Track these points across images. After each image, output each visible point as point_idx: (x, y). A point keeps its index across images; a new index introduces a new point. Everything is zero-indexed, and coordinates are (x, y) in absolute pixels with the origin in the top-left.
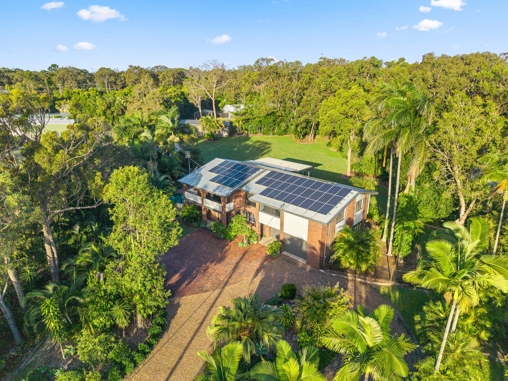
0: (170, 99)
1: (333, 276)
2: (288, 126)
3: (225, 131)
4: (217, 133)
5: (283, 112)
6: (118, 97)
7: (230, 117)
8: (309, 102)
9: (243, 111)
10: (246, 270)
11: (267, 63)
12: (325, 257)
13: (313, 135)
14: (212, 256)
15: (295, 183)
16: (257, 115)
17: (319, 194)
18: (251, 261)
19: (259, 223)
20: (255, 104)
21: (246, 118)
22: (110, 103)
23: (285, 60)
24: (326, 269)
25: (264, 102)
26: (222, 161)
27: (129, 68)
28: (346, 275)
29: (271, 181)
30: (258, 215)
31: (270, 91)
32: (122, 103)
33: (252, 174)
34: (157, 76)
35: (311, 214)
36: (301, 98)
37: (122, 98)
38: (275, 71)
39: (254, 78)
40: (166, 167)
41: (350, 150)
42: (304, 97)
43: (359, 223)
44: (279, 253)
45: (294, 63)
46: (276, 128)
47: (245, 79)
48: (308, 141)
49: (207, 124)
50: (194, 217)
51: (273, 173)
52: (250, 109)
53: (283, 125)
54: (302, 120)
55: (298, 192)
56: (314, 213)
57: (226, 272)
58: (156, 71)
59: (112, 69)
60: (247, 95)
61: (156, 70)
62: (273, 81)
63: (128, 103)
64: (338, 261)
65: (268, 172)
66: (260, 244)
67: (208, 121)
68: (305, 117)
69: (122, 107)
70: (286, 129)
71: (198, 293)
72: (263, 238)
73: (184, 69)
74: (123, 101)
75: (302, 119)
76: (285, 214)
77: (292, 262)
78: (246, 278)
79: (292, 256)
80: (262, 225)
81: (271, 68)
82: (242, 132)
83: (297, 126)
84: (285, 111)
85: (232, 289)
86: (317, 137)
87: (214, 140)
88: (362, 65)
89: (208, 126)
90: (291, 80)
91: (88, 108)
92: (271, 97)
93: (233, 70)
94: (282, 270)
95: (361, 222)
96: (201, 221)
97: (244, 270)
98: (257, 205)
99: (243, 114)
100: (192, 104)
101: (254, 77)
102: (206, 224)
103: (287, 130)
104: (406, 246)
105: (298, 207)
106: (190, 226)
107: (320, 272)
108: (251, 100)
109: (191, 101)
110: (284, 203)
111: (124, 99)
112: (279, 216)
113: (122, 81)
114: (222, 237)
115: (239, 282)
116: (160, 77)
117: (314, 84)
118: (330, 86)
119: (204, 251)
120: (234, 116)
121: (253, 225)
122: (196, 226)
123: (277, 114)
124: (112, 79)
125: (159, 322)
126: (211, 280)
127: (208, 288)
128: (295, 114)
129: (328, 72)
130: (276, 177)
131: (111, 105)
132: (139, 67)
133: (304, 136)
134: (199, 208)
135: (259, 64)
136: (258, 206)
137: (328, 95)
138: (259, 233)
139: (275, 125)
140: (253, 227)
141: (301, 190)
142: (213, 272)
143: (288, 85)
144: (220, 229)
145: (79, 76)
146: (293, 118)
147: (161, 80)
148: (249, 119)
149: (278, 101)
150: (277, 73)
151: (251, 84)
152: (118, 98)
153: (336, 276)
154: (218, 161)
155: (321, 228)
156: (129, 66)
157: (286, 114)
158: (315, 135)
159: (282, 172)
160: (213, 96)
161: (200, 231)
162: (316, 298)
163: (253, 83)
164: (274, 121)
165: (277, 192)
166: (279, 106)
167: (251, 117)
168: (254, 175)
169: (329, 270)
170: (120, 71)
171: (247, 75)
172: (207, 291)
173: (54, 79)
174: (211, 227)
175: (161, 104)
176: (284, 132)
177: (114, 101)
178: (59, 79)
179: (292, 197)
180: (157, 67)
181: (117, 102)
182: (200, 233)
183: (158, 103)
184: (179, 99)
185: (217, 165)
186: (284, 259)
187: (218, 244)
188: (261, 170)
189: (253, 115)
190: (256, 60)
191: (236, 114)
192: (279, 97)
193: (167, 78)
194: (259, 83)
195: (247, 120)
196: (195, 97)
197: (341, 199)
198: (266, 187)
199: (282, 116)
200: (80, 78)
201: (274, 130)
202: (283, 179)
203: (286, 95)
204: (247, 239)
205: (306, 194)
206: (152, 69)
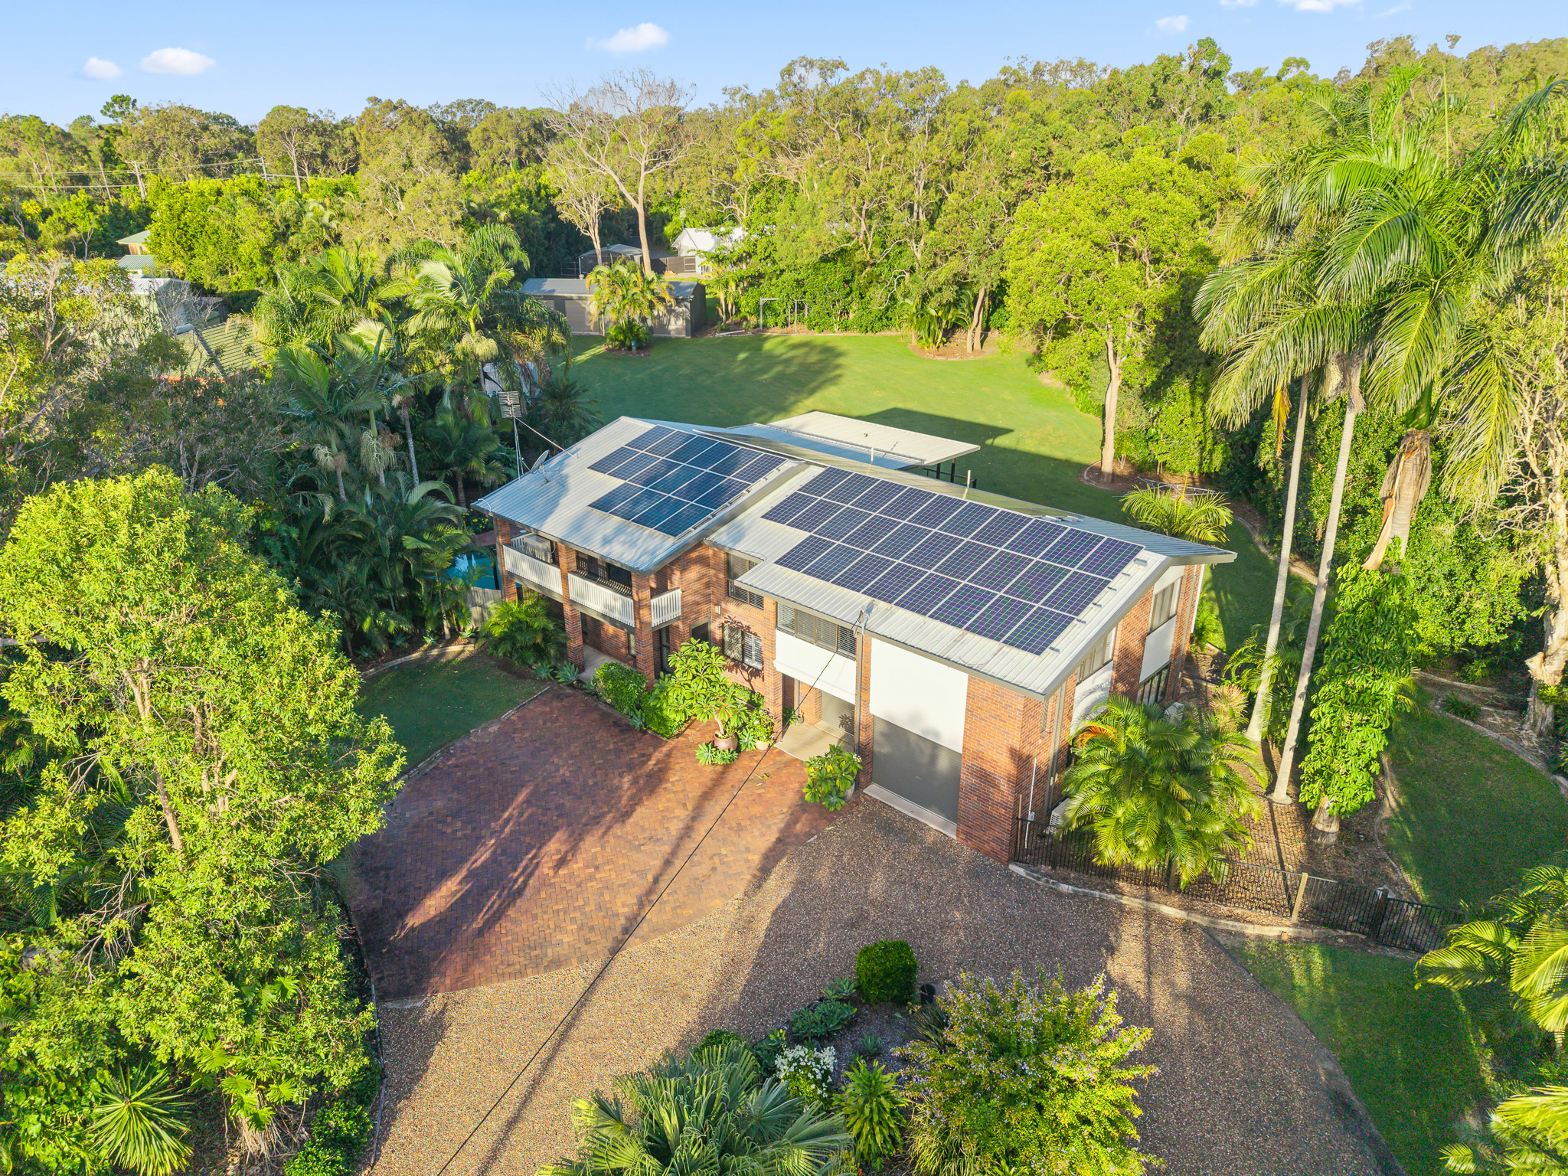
0: (493, 206)
1: (1060, 895)
2: (893, 298)
3: (677, 315)
4: (649, 323)
5: (877, 251)
6: (310, 200)
7: (698, 270)
8: (965, 214)
9: (741, 248)
10: (720, 868)
11: (823, 75)
12: (1031, 816)
13: (979, 331)
14: (594, 802)
15: (914, 520)
16: (789, 261)
17: (1010, 565)
18: (740, 829)
19: (776, 673)
20: (781, 224)
21: (752, 272)
22: (285, 219)
23: (884, 65)
24: (1034, 863)
25: (814, 215)
26: (643, 426)
27: (369, 105)
28: (1114, 890)
29: (825, 509)
30: (773, 643)
31: (834, 177)
32: (326, 220)
33: (754, 479)
34: (464, 132)
35: (980, 649)
36: (941, 200)
37: (327, 201)
38: (850, 107)
39: (775, 132)
40: (447, 449)
41: (1116, 383)
42: (952, 198)
43: (1159, 673)
44: (850, 792)
45: (916, 74)
46: (854, 307)
47: (745, 134)
48: (964, 352)
49: (614, 292)
50: (536, 646)
51: (831, 475)
52: (763, 242)
53: (877, 295)
54: (941, 279)
55: (926, 556)
56: (988, 645)
57: (642, 874)
58: (457, 119)
59: (311, 111)
60: (755, 190)
61: (459, 115)
62: (843, 140)
63: (346, 220)
64: (1083, 835)
65: (814, 472)
66: (781, 753)
67: (618, 281)
68: (955, 264)
69: (327, 237)
70: (887, 309)
71: (521, 974)
72: (794, 725)
73: (551, 111)
74: (328, 213)
75: (944, 272)
76: (876, 644)
77: (902, 830)
78: (718, 902)
79: (904, 806)
80: (788, 684)
81: (837, 94)
82: (737, 319)
83: (925, 299)
84: (884, 246)
85: (658, 952)
86: (993, 334)
87: (640, 348)
88: (1167, 72)
89: (618, 298)
90: (904, 136)
91: (214, 238)
92: (835, 197)
93: (710, 109)
94: (861, 866)
95: (1167, 667)
96: (562, 655)
97: (714, 869)
98: (768, 603)
99: (740, 259)
100: (571, 226)
101: (778, 128)
102: (582, 669)
103: (889, 314)
104: (1355, 773)
105: (926, 619)
106: (521, 676)
107: (1010, 875)
108: (769, 210)
109: (565, 215)
110: (869, 599)
111: (331, 207)
112: (853, 650)
113: (346, 152)
114: (638, 723)
115: (690, 921)
116: (473, 138)
117: (986, 150)
118: (1045, 152)
119: (564, 781)
120: (710, 265)
121: (756, 673)
122: (544, 675)
123: (858, 257)
124: (314, 143)
125: (338, 1130)
126: (578, 914)
127: (562, 951)
128: (918, 255)
129: (1036, 107)
130: (844, 495)
131: (288, 227)
132: (401, 102)
133: (949, 333)
134: (553, 609)
135: (795, 79)
136: (773, 608)
137: (1035, 185)
138: (777, 710)
139: (848, 294)
140: (757, 682)
141: (938, 546)
142: (591, 878)
143: (897, 152)
144: (630, 695)
145: (205, 135)
146: (912, 270)
147: (474, 146)
148: (761, 276)
149: (860, 210)
150: (857, 115)
151: (766, 151)
152: (312, 204)
153: (1075, 895)
154: (626, 430)
155: (1021, 707)
156: (370, 100)
157: (887, 257)
158: (986, 329)
159: (869, 470)
160: (641, 198)
161: (558, 697)
162: (1002, 1047)
163: (775, 148)
164: (847, 282)
165: (845, 555)
166: (864, 228)
167: (768, 268)
168: (761, 483)
169: (1046, 868)
170: (339, 118)
171: (752, 120)
172: (557, 963)
173: (120, 145)
174: (596, 681)
175: (457, 223)
176: (881, 319)
177: (300, 214)
178: (140, 146)
179: (904, 575)
180: (461, 105)
181: (309, 217)
182: (555, 704)
183: (444, 219)
184: (524, 207)
185: (623, 444)
186: (869, 818)
187: (618, 752)
188: (788, 465)
189: (774, 262)
190: (784, 65)
191: (719, 260)
192: (862, 197)
193: (496, 141)
194: (795, 147)
195: (756, 279)
196: (580, 201)
197: (1100, 586)
198: (803, 535)
199: (873, 264)
200: (208, 142)
201: (845, 312)
202: (870, 502)
203: (889, 187)
204: (730, 733)
205: (957, 566)
206: (447, 112)
